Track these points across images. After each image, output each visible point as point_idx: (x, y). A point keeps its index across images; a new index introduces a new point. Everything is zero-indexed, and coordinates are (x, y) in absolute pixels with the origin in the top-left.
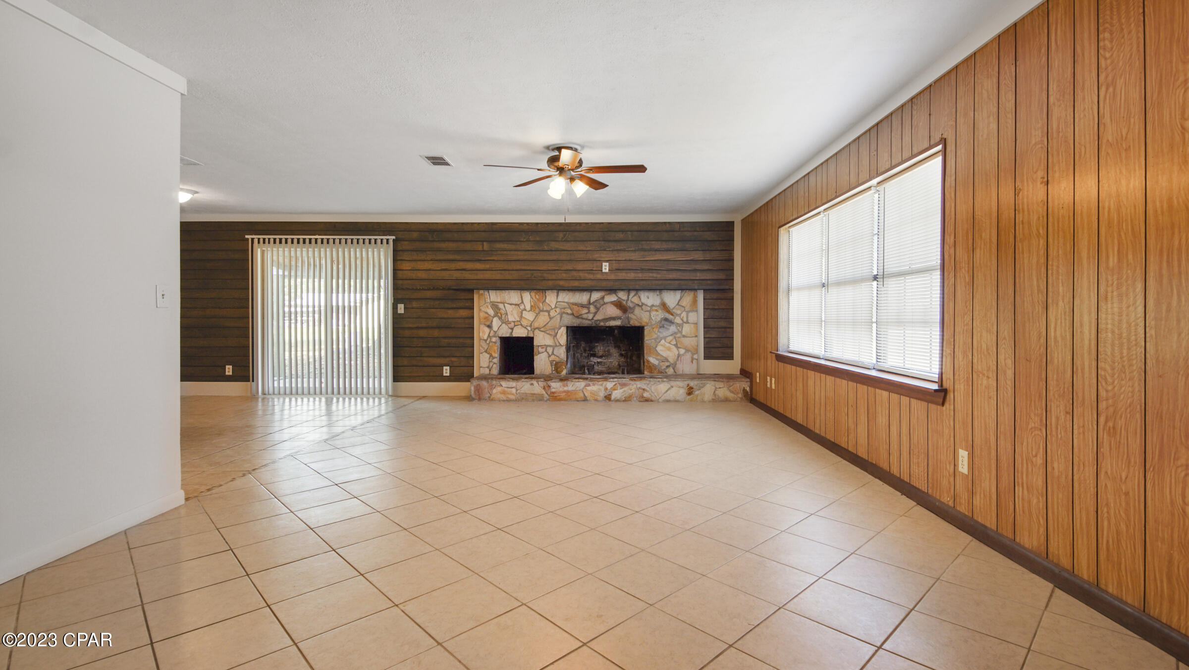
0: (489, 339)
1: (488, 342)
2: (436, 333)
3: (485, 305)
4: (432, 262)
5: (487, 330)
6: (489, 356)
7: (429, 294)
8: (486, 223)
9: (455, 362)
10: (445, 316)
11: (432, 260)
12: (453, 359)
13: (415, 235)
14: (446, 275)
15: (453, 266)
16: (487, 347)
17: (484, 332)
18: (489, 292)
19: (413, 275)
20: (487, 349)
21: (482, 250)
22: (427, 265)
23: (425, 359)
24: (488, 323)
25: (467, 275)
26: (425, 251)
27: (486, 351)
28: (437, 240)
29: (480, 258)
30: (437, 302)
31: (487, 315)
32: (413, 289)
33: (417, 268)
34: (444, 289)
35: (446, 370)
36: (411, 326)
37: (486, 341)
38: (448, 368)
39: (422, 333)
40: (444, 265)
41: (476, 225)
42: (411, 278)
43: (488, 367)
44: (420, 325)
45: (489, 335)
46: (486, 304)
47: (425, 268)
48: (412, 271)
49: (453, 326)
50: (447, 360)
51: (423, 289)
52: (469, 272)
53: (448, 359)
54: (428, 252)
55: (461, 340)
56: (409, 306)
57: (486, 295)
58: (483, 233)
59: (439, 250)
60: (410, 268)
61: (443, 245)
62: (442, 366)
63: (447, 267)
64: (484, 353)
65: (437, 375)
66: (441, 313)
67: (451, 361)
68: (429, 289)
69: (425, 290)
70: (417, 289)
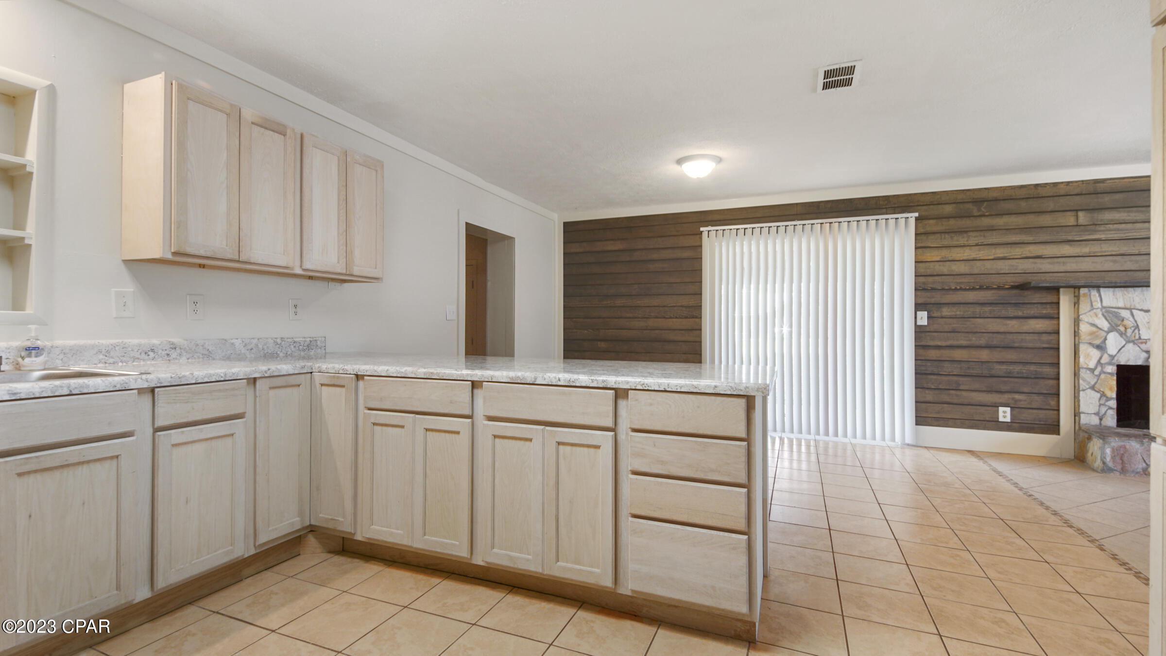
0: (1099, 369)
1: (1097, 372)
2: (984, 355)
3: (1092, 312)
4: (977, 248)
5: (1095, 354)
6: (1099, 395)
7: (971, 296)
8: (1083, 181)
9: (1020, 401)
10: (1002, 330)
11: (977, 245)
12: (1017, 396)
13: (948, 209)
14: (1003, 266)
15: (1017, 251)
16: (1095, 380)
17: (1088, 356)
18: (1099, 292)
19: (944, 268)
20: (1096, 383)
21: (1075, 224)
22: (967, 253)
23: (964, 394)
24: (1098, 342)
25: (1045, 266)
26: (966, 232)
27: (1093, 388)
28: (987, 214)
29: (1070, 238)
30: (987, 309)
31: (1094, 329)
32: (943, 289)
33: (950, 259)
34: (999, 288)
35: (1005, 412)
36: (939, 343)
37: (1092, 371)
38: (1008, 410)
39: (958, 354)
40: (1000, 252)
41: (1062, 186)
42: (940, 273)
43: (1097, 414)
44: (955, 343)
45: (1099, 361)
46: (1095, 311)
47: (965, 258)
48: (941, 263)
49: (1016, 345)
50: (1005, 398)
51: (961, 289)
52: (1049, 260)
53: (1006, 396)
54: (971, 234)
55: (1033, 368)
56: (935, 315)
57: (1095, 295)
58: (1078, 198)
59: (992, 229)
60: (938, 259)
61: (1000, 221)
62: (996, 406)
63: (1006, 255)
64: (1089, 391)
65: (987, 419)
66: (994, 325)
67: (1013, 399)
68: (974, 289)
69: (965, 290)
70: (950, 289)
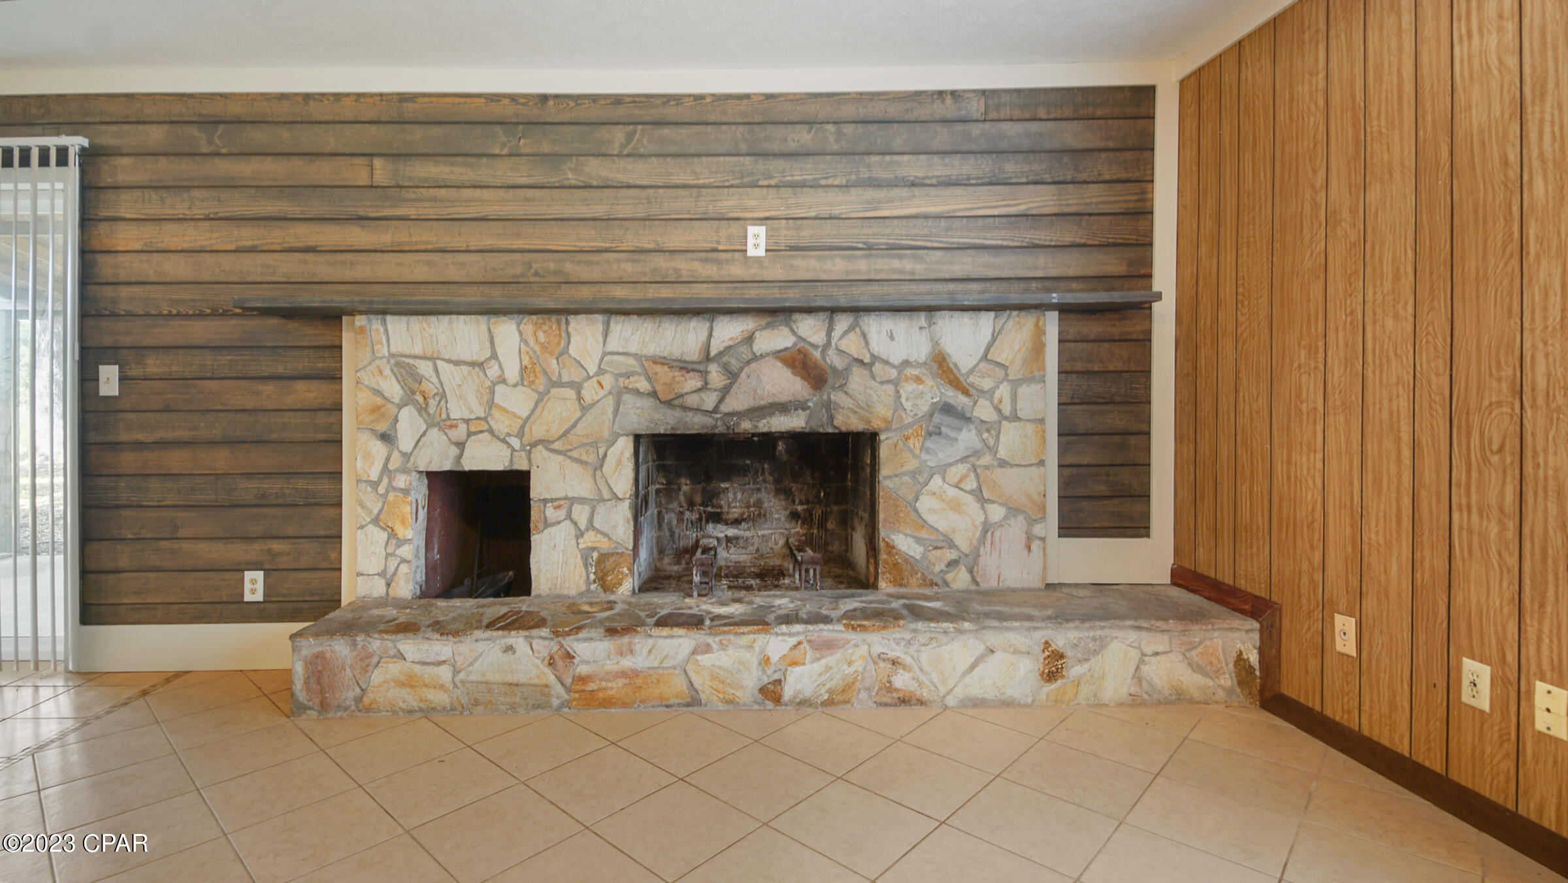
0: (385, 481)
1: (381, 490)
2: (220, 459)
3: (373, 367)
4: (207, 224)
5: (379, 449)
6: (386, 535)
7: (198, 331)
8: (381, 95)
9: (281, 554)
10: (251, 405)
11: (207, 219)
12: (276, 546)
13: (156, 135)
14: (251, 266)
15: (276, 236)
16: (380, 505)
17: (368, 456)
18: (384, 323)
19: (149, 268)
20: (381, 511)
21: (369, 183)
22: (191, 236)
23: (185, 545)
24: (382, 427)
25: (321, 268)
26: (187, 188)
27: (376, 521)
28: (224, 151)
29: (361, 212)
30: (225, 358)
31: (379, 400)
32: (147, 315)
33: (160, 246)
34: (248, 311)
35: (253, 581)
36: (141, 437)
37: (375, 485)
38: (259, 575)
39: (176, 460)
40: (248, 235)
41: (348, 102)
42: (141, 279)
43: (382, 574)
44: (170, 435)
45: (385, 465)
46: (377, 362)
47: (186, 246)
48: (144, 256)
49: (274, 436)
50: (256, 550)
51: (179, 315)
52: (329, 257)
53: (258, 546)
54: (196, 193)
55: (301, 484)
56: (133, 373)
57: (377, 330)
58: (373, 129)
59: (231, 185)
60: (138, 247)
61: (246, 169)
62: (240, 569)
63: (256, 242)
64: (371, 528)
65: (225, 599)
66: (238, 395)
67: (269, 551)
68: (201, 315)
69: (187, 316)
70: (160, 315)
